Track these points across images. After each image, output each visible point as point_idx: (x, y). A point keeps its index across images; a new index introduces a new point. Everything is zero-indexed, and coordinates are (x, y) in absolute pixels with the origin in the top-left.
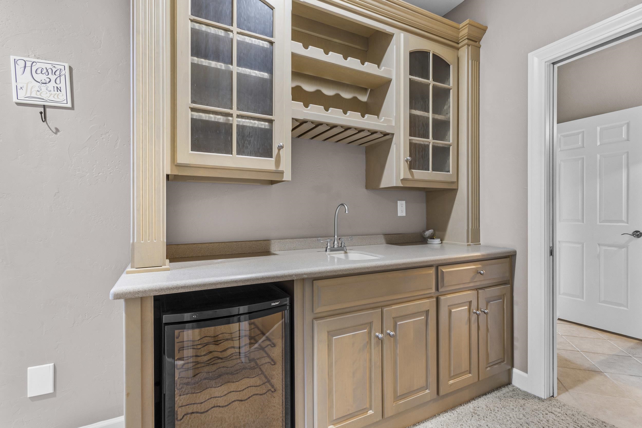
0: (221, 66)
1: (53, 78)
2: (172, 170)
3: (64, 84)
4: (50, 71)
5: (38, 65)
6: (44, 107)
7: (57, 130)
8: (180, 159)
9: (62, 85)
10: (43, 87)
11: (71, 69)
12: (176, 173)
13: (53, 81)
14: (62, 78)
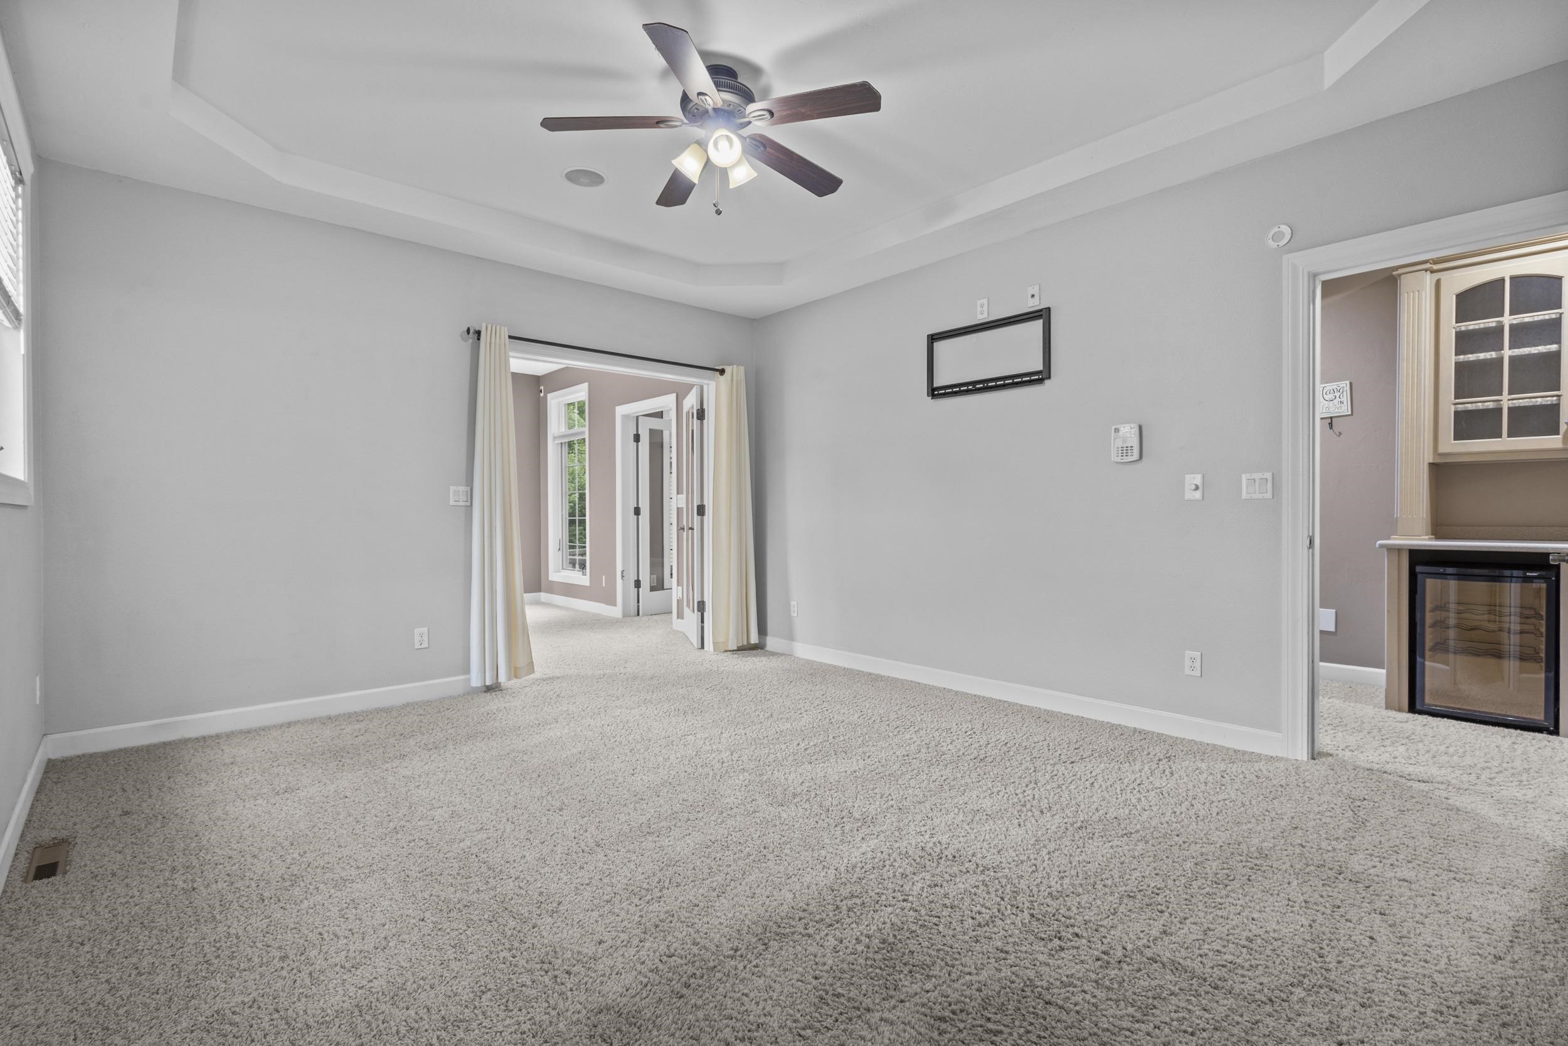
0: (1491, 355)
1: (1337, 394)
2: (1434, 459)
3: (1346, 398)
4: (1335, 390)
5: (1328, 388)
6: (1331, 418)
7: (1340, 433)
8: (1442, 449)
9: (1344, 399)
10: (1331, 403)
11: (1351, 384)
12: (1438, 461)
13: (1338, 397)
14: (1345, 393)
